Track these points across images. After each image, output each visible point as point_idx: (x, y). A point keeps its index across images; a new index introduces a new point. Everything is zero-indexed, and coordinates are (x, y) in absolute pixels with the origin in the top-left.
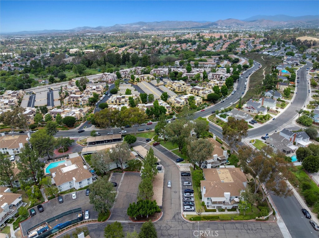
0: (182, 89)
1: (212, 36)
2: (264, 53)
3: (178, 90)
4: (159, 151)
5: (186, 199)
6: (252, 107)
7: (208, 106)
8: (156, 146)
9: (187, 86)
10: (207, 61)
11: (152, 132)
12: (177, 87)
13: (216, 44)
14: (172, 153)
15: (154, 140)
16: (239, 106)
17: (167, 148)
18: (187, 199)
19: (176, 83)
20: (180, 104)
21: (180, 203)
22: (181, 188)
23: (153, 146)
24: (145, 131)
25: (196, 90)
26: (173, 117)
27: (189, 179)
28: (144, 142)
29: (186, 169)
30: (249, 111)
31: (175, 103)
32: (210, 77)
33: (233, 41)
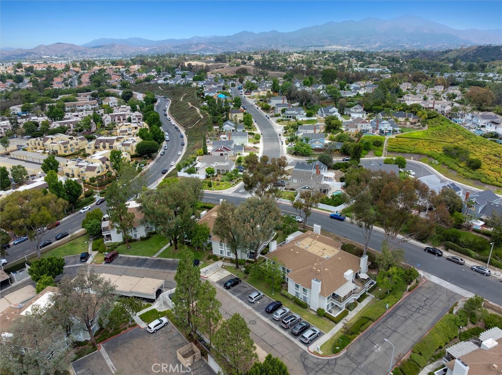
0: (72, 147)
1: (50, 67)
2: (160, 82)
3: (65, 151)
4: (129, 267)
5: (289, 320)
6: (224, 148)
7: (145, 165)
8: (114, 262)
9: (79, 140)
10: (77, 101)
11: (77, 238)
12: (60, 146)
13: (66, 79)
14: (162, 259)
15: (96, 252)
16: (204, 150)
17: (142, 256)
18: (291, 321)
19: (52, 139)
20: (97, 170)
21: (285, 337)
22: (253, 310)
23: (107, 263)
24: (55, 243)
25: (106, 143)
26: (95, 198)
27: (244, 287)
28: (77, 265)
29: (221, 274)
30: (222, 155)
31: (82, 172)
32: (107, 121)
33: (94, 72)
